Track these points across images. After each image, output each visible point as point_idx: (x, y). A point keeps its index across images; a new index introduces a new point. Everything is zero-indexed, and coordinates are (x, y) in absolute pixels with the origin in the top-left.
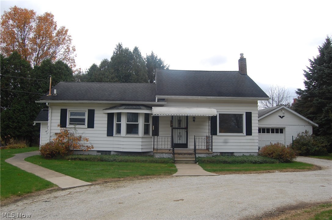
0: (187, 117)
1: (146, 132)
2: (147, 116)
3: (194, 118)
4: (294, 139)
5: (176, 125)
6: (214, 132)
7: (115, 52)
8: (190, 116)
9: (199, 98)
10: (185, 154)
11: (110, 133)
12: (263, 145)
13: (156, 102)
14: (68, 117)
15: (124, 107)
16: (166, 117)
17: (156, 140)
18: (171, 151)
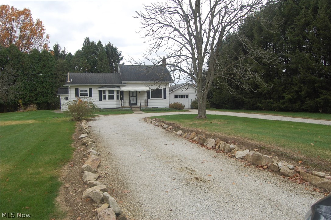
0: (136, 91)
1: (118, 98)
2: (118, 91)
3: (140, 92)
4: (193, 101)
5: (131, 95)
6: (149, 98)
7: (84, 44)
8: (138, 91)
9: (142, 82)
10: (136, 108)
11: (100, 99)
12: (173, 102)
13: (122, 85)
14: (79, 92)
15: (107, 87)
16: (126, 92)
17: (123, 102)
18: (130, 107)
